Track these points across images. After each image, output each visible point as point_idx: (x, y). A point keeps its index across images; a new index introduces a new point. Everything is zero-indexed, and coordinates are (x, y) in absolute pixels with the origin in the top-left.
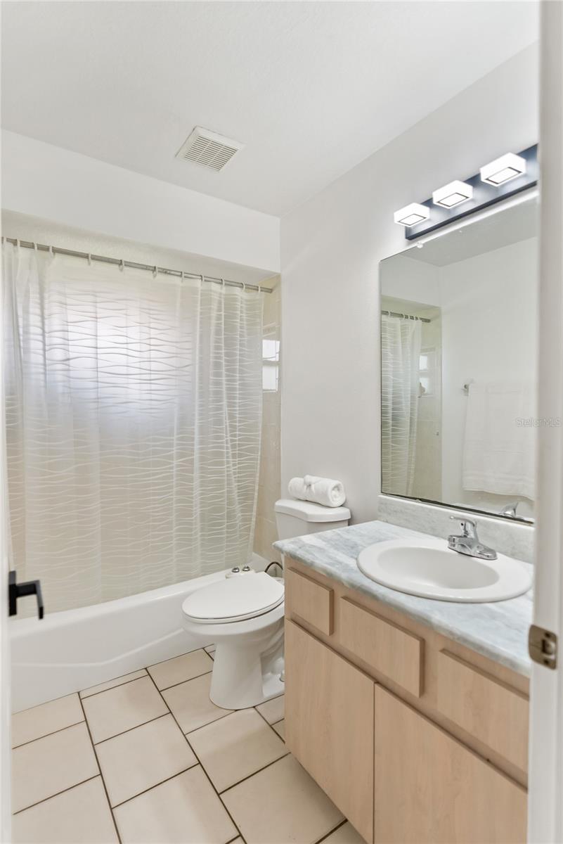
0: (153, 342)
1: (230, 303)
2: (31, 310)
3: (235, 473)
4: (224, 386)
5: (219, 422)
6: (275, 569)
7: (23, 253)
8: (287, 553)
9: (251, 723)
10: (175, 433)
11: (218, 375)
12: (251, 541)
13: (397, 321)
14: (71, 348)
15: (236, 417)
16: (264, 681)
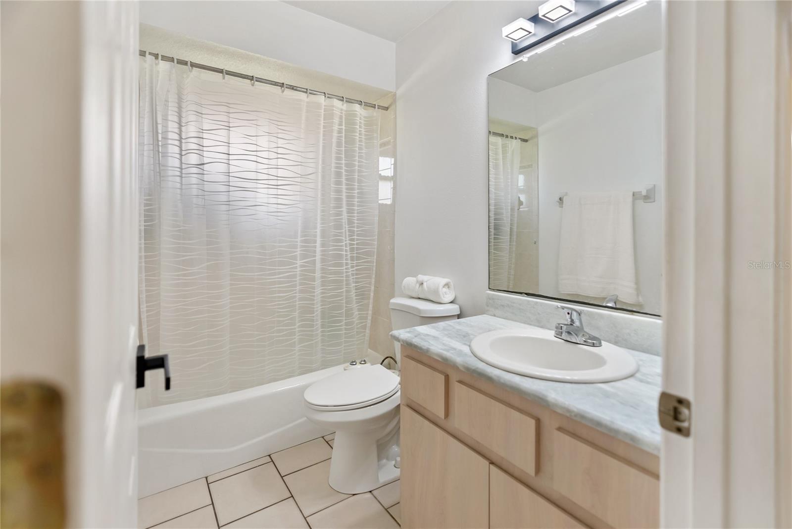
0: (280, 151)
1: (350, 118)
2: (170, 118)
3: (353, 275)
4: (344, 194)
5: (339, 226)
6: (389, 364)
7: (163, 66)
8: (403, 341)
9: (367, 506)
10: (299, 236)
11: (338, 183)
12: (367, 338)
13: (499, 140)
14: (205, 154)
15: (354, 223)
16: (380, 467)
